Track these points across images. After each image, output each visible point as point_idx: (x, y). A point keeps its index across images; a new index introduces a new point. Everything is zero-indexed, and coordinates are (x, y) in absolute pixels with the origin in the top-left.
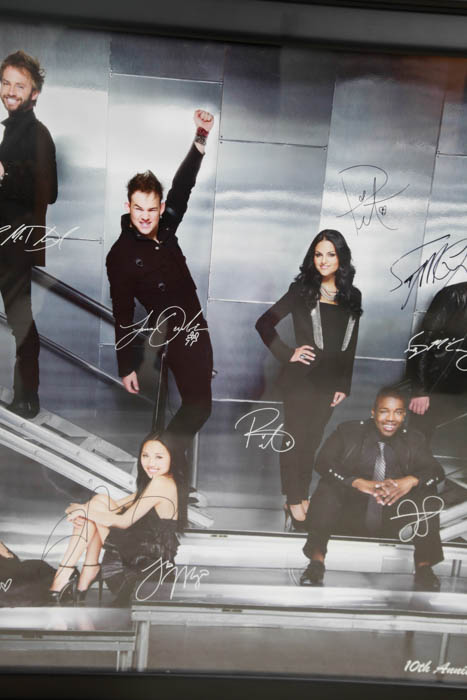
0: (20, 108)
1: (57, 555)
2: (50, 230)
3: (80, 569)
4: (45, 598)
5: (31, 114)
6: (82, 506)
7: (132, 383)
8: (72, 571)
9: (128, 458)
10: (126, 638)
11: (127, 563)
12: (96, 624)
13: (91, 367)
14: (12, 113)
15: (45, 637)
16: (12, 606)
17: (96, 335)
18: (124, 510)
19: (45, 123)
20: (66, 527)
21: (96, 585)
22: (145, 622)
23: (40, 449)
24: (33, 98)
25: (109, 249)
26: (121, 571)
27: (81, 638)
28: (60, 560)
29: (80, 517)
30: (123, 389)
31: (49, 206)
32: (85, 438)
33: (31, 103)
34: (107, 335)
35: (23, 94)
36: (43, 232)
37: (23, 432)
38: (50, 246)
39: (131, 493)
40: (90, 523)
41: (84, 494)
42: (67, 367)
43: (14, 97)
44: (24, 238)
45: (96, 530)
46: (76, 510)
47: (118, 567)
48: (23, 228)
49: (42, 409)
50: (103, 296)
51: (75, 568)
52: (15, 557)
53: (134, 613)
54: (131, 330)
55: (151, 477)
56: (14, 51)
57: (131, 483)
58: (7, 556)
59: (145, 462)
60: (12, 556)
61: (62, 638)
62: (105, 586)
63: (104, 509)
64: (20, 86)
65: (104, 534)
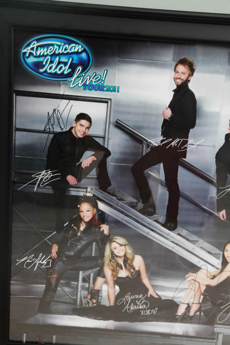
0: (182, 84)
1: (180, 298)
2: (190, 141)
3: (190, 305)
4: (173, 318)
5: (187, 86)
6: (194, 274)
7: (223, 215)
8: (187, 306)
9: (218, 251)
10: (211, 341)
11: (214, 304)
12: (196, 333)
13: (204, 207)
14: (178, 86)
15: (172, 337)
16: (157, 321)
17: (207, 191)
18: (214, 277)
19: (193, 91)
20: (185, 284)
21: (198, 313)
22: (221, 333)
23: (176, 246)
24: (189, 79)
25: (218, 150)
26: (210, 307)
27: (189, 339)
28: (181, 300)
29: (192, 279)
30: (218, 218)
31: (191, 130)
32: (197, 241)
33: (187, 81)
34: (213, 192)
35: (184, 77)
36: (187, 142)
37: (169, 237)
38: (189, 148)
39: (218, 269)
40: (197, 283)
41: (195, 269)
42: (192, 207)
43: (180, 78)
44: (177, 145)
45: (200, 286)
46: (191, 276)
47: (209, 305)
48: (177, 140)
49: (178, 226)
50: (212, 173)
51: (188, 304)
52: (160, 297)
53: (215, 329)
54: (224, 189)
55: (228, 261)
56: (183, 57)
57: (219, 264)
58: (156, 296)
59: (226, 254)
60: (158, 297)
61: (180, 338)
62: (202, 314)
63: (204, 276)
64: (183, 73)
65: (203, 288)
